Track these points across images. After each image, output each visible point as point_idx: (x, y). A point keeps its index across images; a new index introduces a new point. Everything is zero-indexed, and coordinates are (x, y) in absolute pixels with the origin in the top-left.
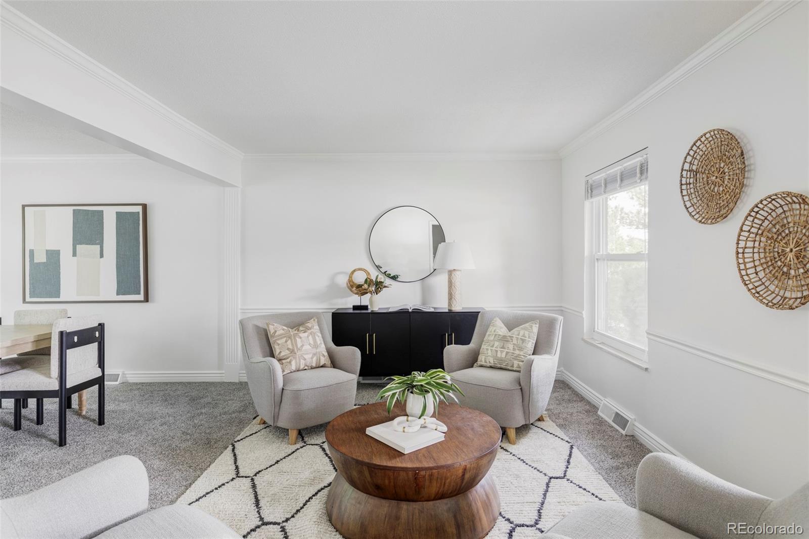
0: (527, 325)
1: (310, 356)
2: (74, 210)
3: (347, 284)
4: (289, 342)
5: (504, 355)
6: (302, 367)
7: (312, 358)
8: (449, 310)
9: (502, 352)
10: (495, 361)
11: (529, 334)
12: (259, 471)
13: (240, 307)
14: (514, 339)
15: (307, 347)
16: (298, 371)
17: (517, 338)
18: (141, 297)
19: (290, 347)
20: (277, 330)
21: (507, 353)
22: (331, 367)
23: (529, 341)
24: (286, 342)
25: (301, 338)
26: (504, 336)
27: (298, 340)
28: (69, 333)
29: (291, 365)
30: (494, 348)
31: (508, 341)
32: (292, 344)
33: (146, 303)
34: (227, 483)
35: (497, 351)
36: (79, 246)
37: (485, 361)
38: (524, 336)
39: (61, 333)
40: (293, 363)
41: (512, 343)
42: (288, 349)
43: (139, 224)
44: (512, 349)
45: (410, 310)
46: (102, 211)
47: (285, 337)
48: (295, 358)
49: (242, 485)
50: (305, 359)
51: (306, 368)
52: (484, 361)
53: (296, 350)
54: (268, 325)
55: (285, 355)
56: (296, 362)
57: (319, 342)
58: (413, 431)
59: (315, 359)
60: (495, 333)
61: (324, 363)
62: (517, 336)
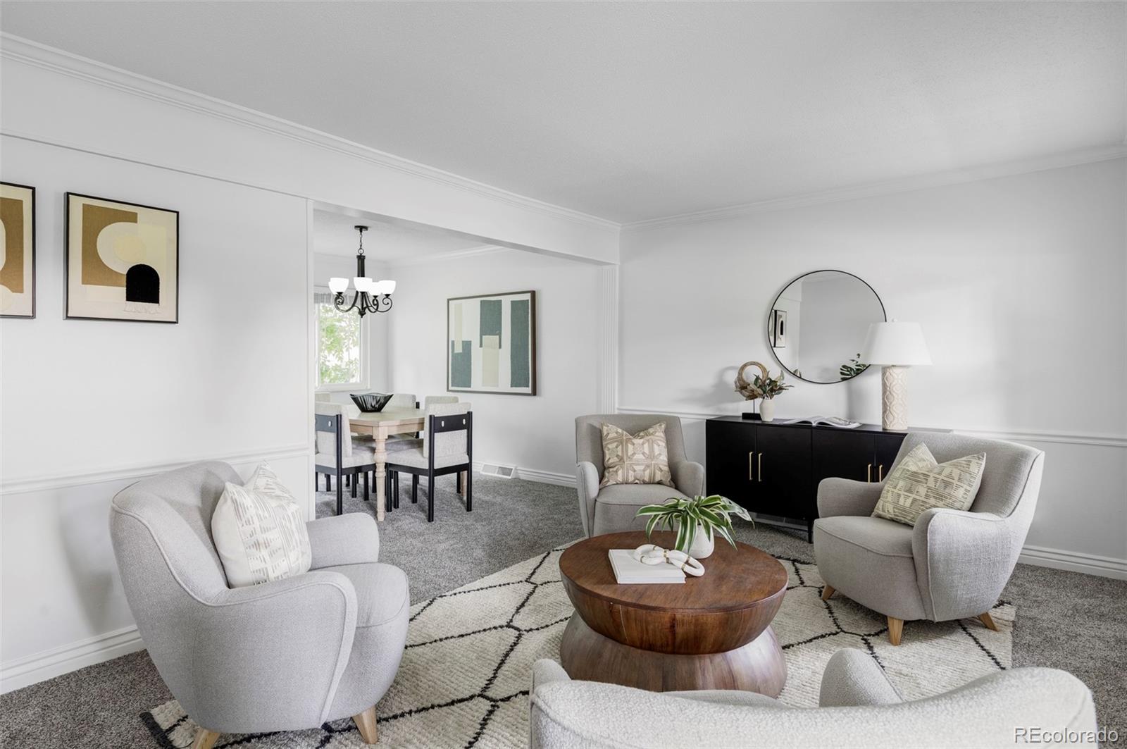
0: (962, 460)
1: (642, 468)
2: (481, 301)
3: (736, 383)
4: (620, 447)
5: (909, 501)
6: (631, 479)
7: (644, 470)
8: (883, 429)
9: (906, 497)
10: (895, 510)
11: (960, 475)
12: (548, 582)
13: (617, 406)
14: (931, 480)
15: (639, 456)
16: (626, 483)
17: (936, 479)
18: (529, 390)
19: (620, 454)
20: (611, 431)
21: (914, 500)
22: (671, 486)
23: (958, 487)
24: (617, 447)
25: (634, 444)
26: (915, 472)
27: (630, 446)
28: (437, 417)
29: (617, 475)
30: (896, 491)
31: (921, 482)
32: (623, 451)
33: (533, 397)
34: (513, 583)
35: (899, 496)
36: (487, 336)
37: (883, 509)
38: (950, 476)
39: (431, 416)
40: (620, 472)
41: (925, 485)
42: (617, 456)
43: (528, 312)
44: (923, 494)
45: (814, 424)
46: (501, 301)
47: (616, 441)
48: (622, 468)
49: (522, 589)
50: (635, 471)
51: (637, 481)
52: (881, 509)
53: (625, 458)
54: (602, 425)
55: (612, 463)
56: (623, 473)
57: (657, 453)
58: (651, 563)
59: (647, 472)
60: (904, 467)
61: (659, 479)
62: (937, 476)
